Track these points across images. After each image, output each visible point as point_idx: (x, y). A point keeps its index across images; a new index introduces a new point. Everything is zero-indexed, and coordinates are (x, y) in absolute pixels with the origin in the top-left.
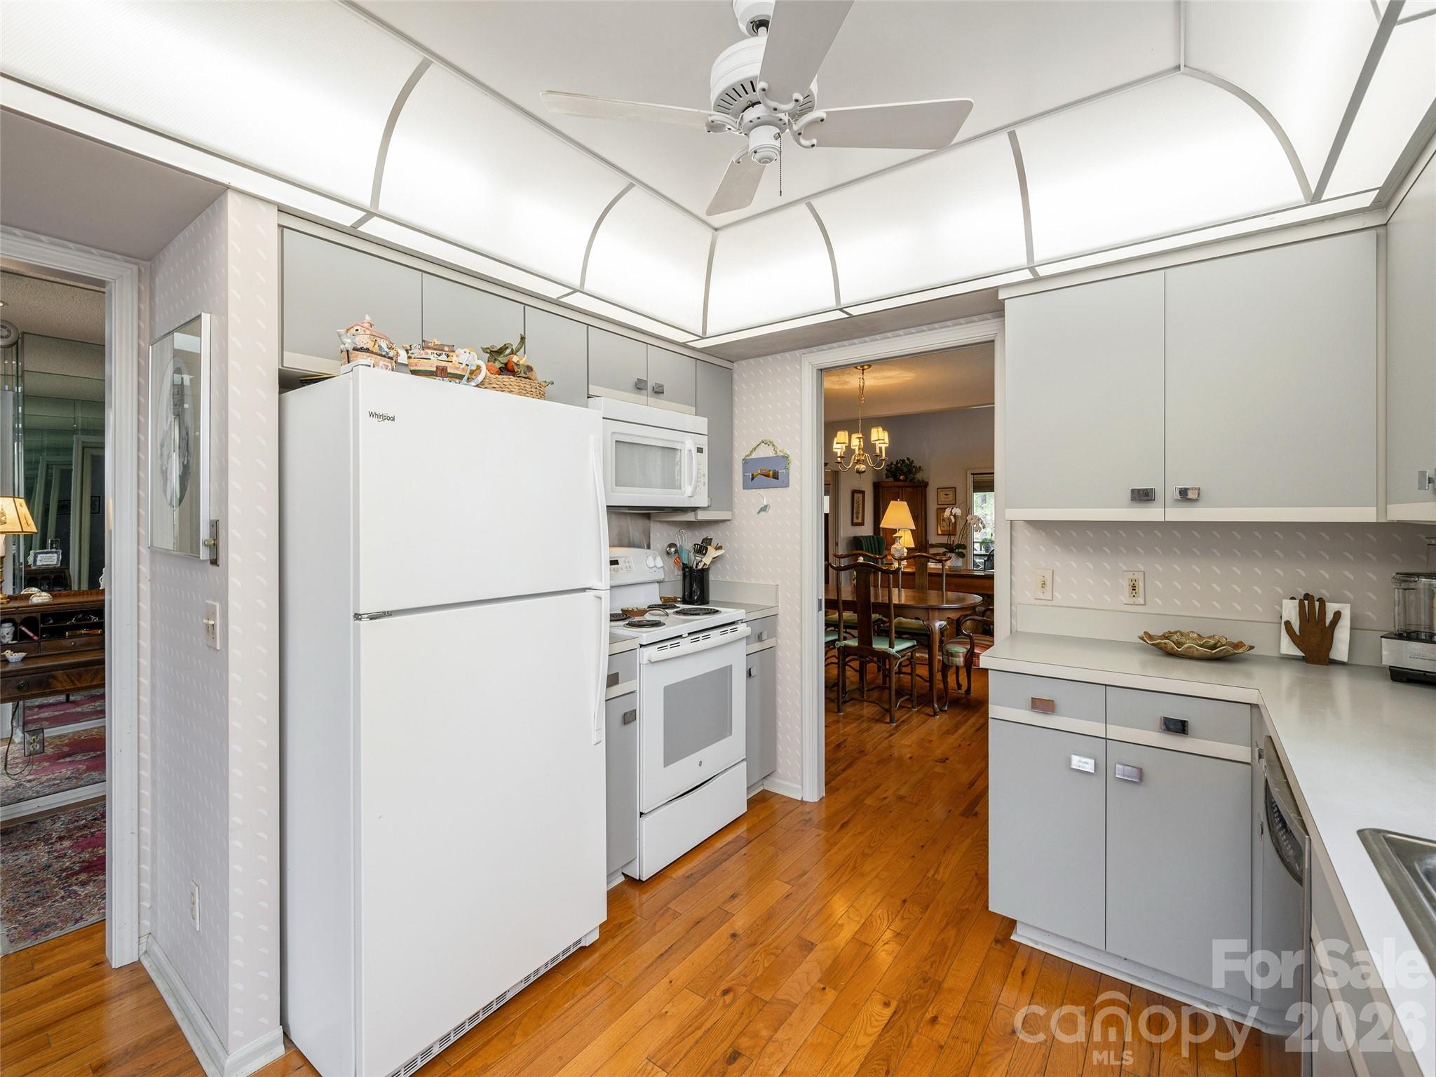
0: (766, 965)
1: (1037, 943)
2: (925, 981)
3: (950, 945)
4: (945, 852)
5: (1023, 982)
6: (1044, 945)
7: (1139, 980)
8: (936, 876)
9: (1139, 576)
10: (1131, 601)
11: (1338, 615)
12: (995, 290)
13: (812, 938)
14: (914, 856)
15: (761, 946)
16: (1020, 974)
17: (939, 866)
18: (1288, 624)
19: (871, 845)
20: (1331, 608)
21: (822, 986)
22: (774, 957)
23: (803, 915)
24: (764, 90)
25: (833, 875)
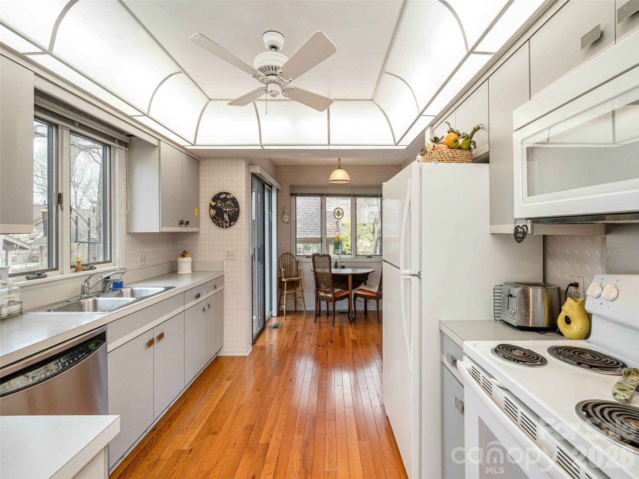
24: (281, 73)
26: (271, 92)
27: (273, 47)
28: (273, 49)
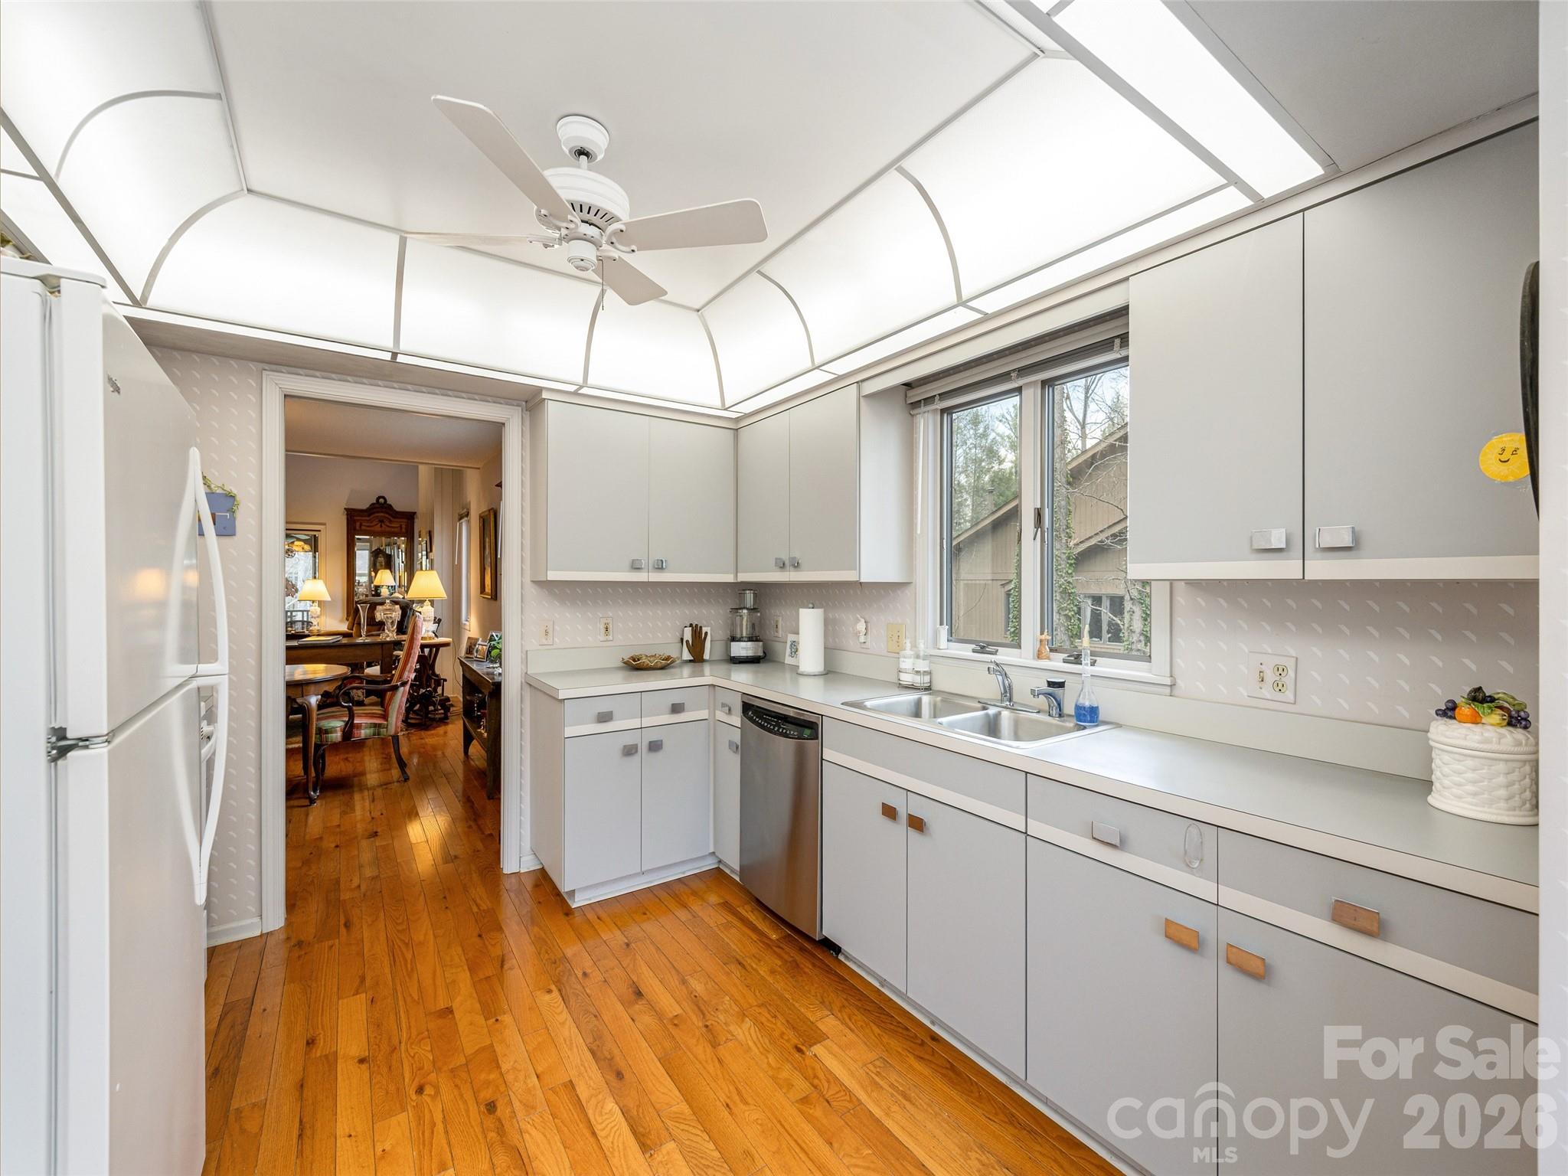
0: (429, 1048)
1: (590, 899)
2: (555, 963)
3: (543, 935)
4: (468, 891)
5: (604, 922)
6: (594, 897)
7: (651, 882)
8: (481, 908)
9: (609, 621)
10: (605, 638)
11: (706, 633)
12: (540, 390)
13: (442, 1004)
14: (447, 908)
15: (403, 1045)
16: (598, 921)
17: (475, 902)
18: (687, 641)
19: (398, 922)
20: (704, 630)
21: (494, 1020)
22: (428, 1040)
23: (409, 999)
25: (394, 961)
26: (582, 260)
27: (582, 152)
28: (582, 156)
